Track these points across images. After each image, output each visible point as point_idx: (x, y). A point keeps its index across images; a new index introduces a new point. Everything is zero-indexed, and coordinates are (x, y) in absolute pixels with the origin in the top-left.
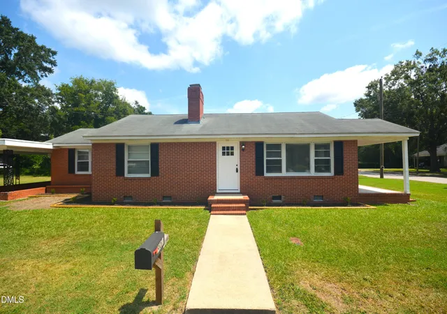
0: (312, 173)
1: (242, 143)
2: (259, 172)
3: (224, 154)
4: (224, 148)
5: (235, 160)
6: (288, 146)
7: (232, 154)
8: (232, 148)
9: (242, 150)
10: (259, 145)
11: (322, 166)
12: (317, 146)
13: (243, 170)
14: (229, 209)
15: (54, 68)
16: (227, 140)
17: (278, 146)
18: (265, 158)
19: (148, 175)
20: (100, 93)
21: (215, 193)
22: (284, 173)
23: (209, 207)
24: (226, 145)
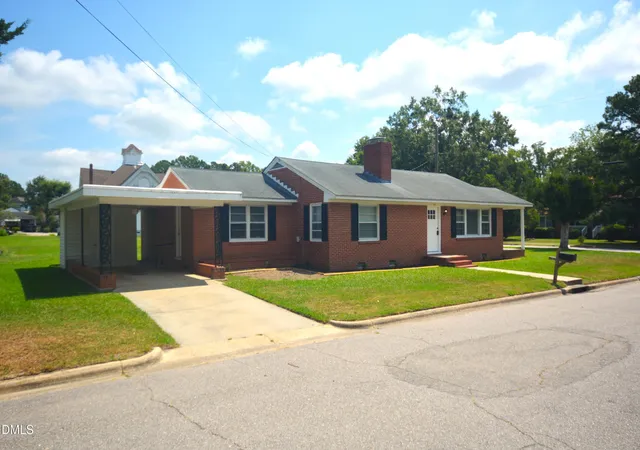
0: (480, 235)
1: (444, 208)
2: (453, 234)
3: (429, 217)
4: (429, 213)
5: (436, 223)
6: (468, 211)
7: (434, 218)
8: (435, 212)
13: (443, 233)
17: (462, 211)
18: (456, 222)
19: (377, 239)
22: (466, 235)
24: (431, 208)
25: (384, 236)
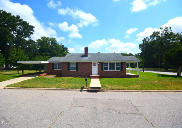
0: (115, 70)
1: (98, 63)
2: (102, 70)
3: (94, 65)
4: (94, 64)
5: (96, 67)
6: (109, 63)
7: (96, 65)
8: (96, 64)
9: (98, 64)
10: (102, 63)
11: (118, 68)
12: (116, 64)
13: (98, 69)
14: (95, 78)
15: (34, 32)
16: (95, 62)
17: (107, 63)
18: (104, 66)
19: (75, 70)
20: (50, 42)
21: (92, 75)
22: (108, 70)
23: (91, 78)
24: (94, 63)
25: (77, 70)
